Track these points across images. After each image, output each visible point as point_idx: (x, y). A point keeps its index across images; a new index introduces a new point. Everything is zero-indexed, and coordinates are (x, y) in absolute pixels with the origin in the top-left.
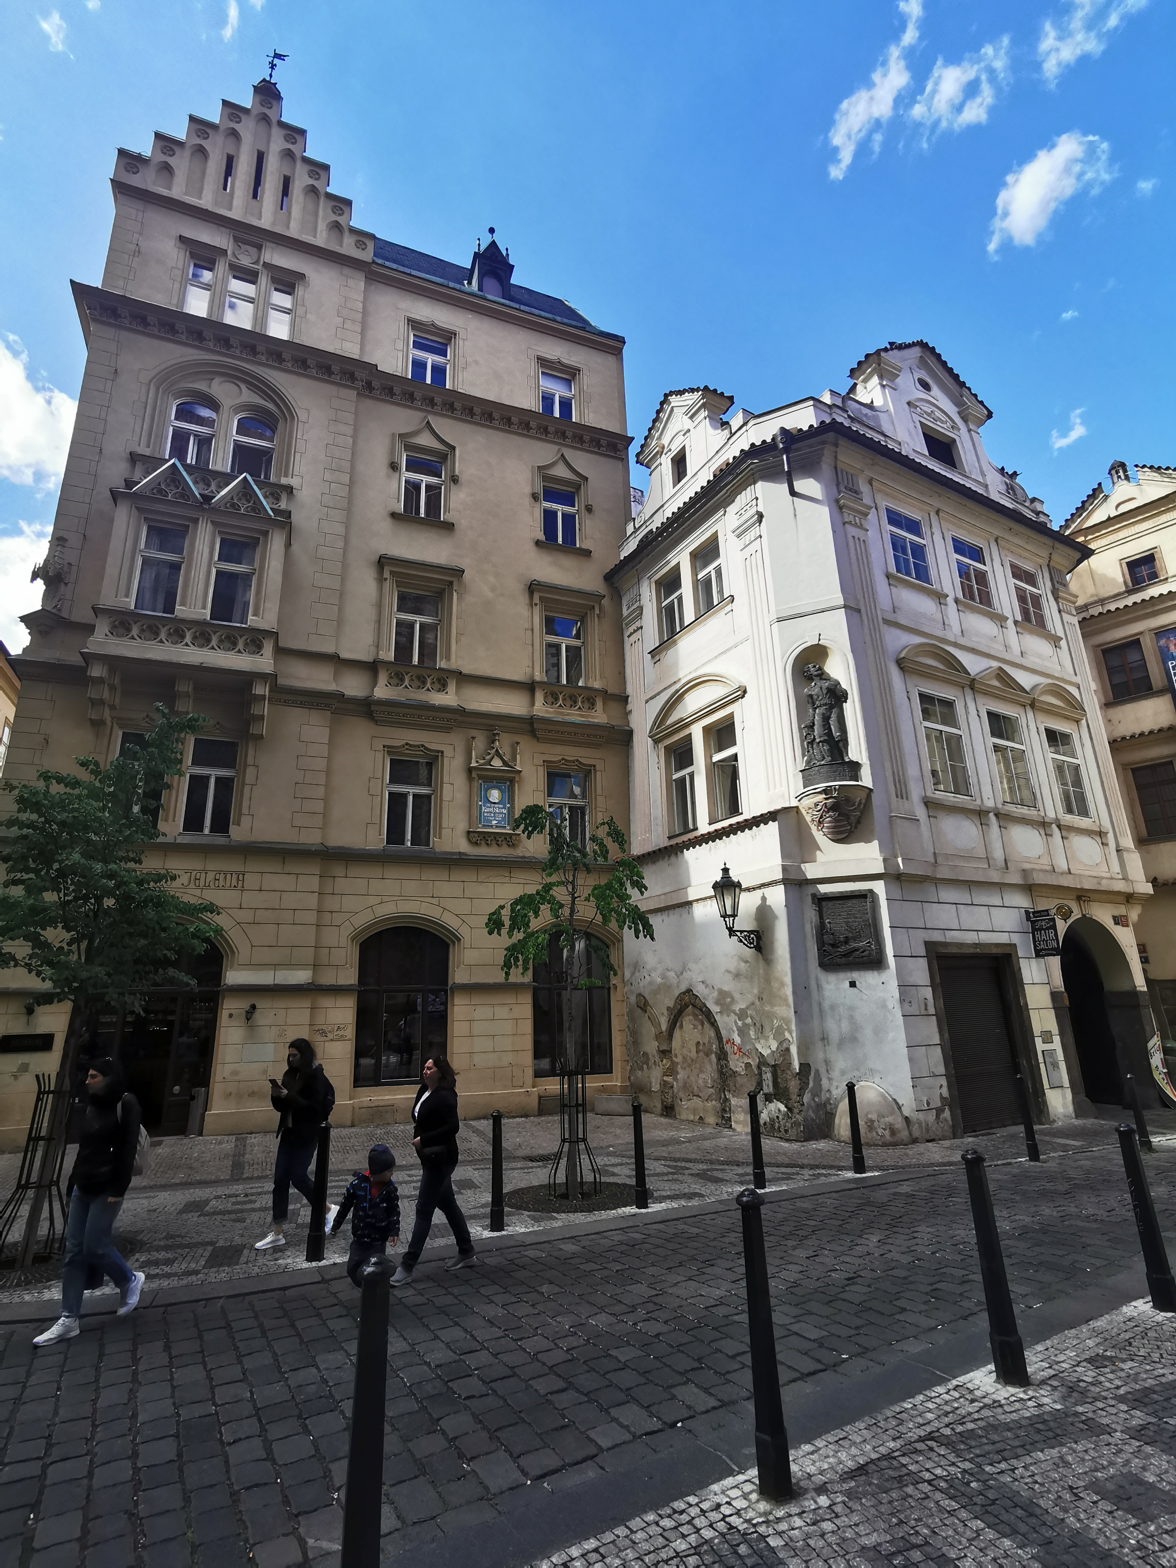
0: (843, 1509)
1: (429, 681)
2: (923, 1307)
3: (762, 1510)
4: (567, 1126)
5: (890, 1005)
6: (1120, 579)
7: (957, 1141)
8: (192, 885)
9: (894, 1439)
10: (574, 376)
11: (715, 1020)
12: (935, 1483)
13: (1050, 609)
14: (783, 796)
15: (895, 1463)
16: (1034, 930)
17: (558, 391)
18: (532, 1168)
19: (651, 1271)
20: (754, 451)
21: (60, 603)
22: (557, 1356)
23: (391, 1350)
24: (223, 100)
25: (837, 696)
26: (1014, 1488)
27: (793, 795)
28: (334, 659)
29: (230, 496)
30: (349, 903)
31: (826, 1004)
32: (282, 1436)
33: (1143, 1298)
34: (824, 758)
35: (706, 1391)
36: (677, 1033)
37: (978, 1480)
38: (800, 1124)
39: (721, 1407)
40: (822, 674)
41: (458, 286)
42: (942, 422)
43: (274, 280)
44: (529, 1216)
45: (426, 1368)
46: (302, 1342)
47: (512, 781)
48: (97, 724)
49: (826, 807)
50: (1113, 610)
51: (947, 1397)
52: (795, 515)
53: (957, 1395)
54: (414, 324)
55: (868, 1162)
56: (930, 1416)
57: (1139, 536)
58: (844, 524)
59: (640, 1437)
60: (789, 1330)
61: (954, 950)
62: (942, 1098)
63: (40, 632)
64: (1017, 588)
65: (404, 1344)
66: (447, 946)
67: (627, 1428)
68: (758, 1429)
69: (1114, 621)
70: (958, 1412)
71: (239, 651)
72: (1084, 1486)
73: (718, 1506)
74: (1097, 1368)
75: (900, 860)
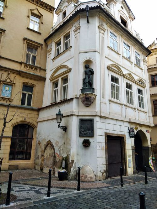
5: (95, 147)
7: (106, 180)
11: (54, 148)
13: (142, 63)
16: (130, 132)
20: (80, 10)
27: (78, 95)
36: (46, 151)
42: (125, 17)
47: (12, 85)
49: (85, 98)
50: (154, 67)
52: (88, 28)
58: (99, 32)
62: (104, 170)
64: (136, 57)
69: (153, 70)
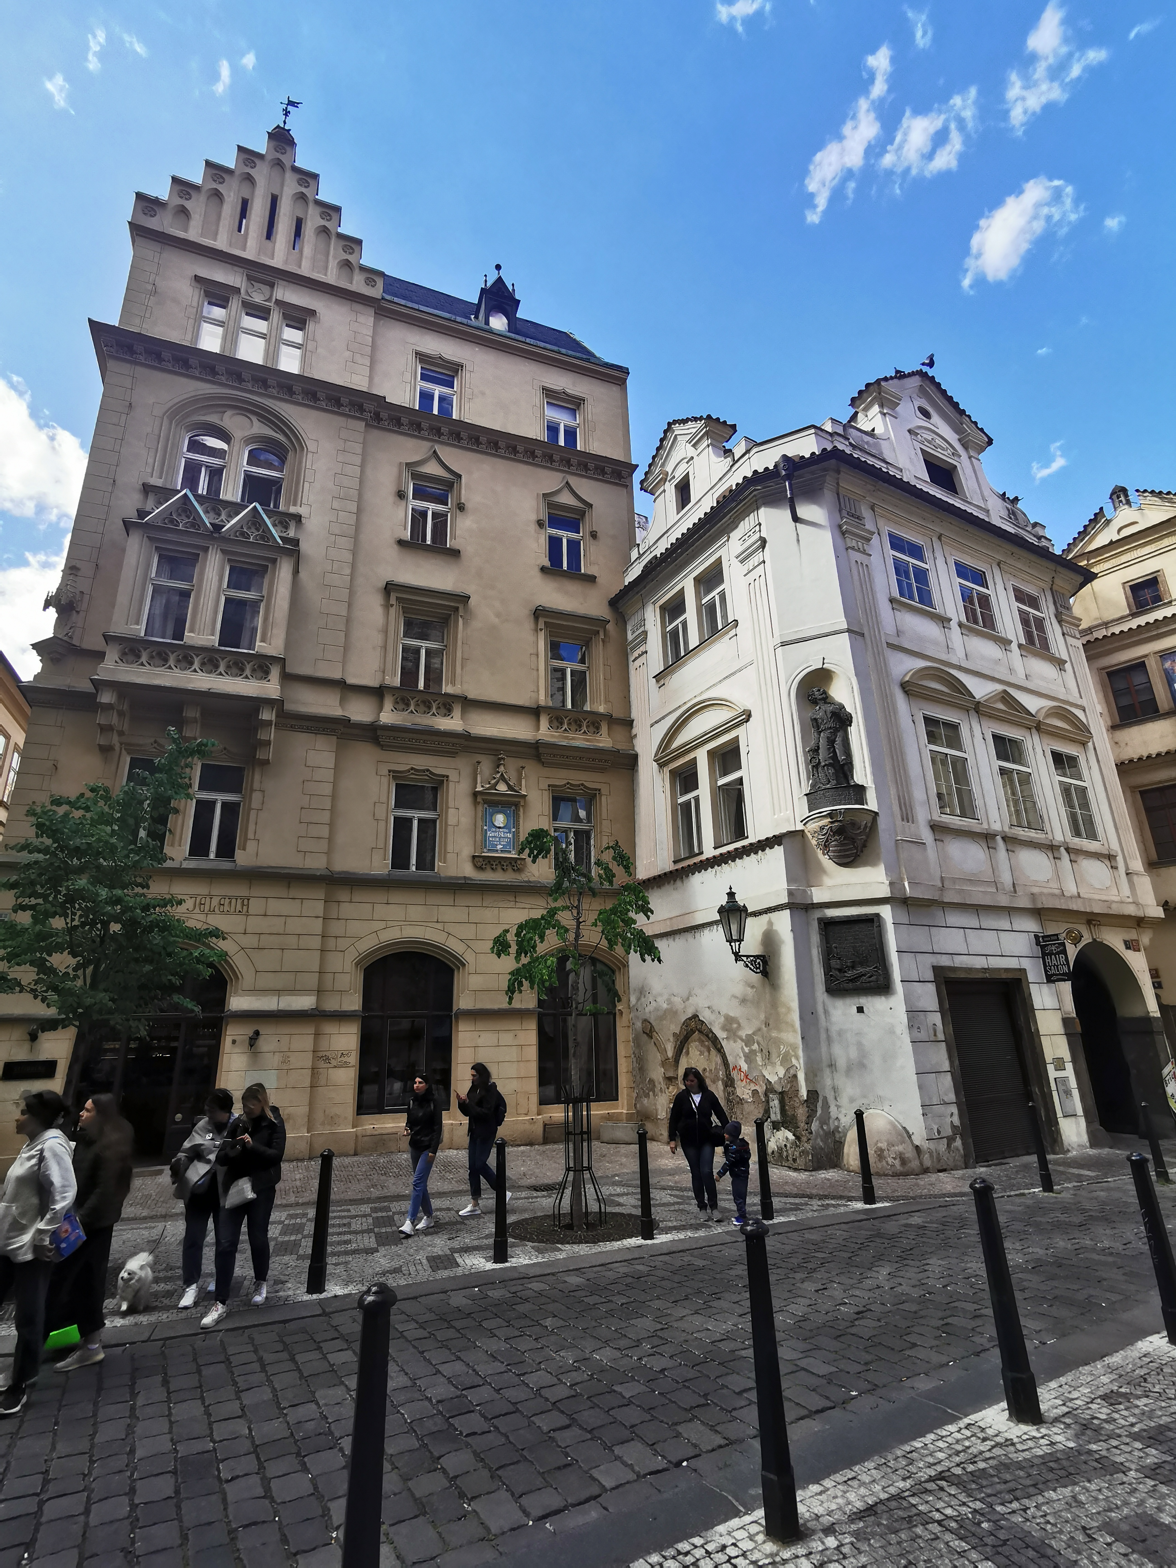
0: (851, 1549)
1: (434, 706)
2: (935, 1343)
3: (768, 1552)
4: (571, 1154)
5: (898, 1031)
6: (1124, 603)
7: (970, 1171)
8: (197, 910)
9: (904, 1479)
10: (579, 406)
11: (722, 1047)
12: (945, 1523)
13: (1054, 631)
14: (788, 820)
15: (905, 1503)
16: (1044, 955)
17: (563, 419)
18: (536, 1197)
19: (656, 1304)
20: (757, 478)
21: (72, 630)
22: (561, 1392)
23: (391, 1385)
24: (238, 146)
25: (842, 719)
26: (1025, 1528)
27: (798, 820)
28: (342, 686)
29: (239, 526)
30: (355, 928)
31: (834, 1029)
32: (281, 1474)
33: (1159, 1333)
34: (829, 782)
35: (713, 1428)
36: (683, 1059)
37: (989, 1521)
38: (808, 1153)
39: (727, 1445)
40: (827, 697)
41: (465, 321)
42: (943, 449)
43: (286, 316)
44: (533, 1248)
45: (426, 1403)
46: (302, 1376)
47: (517, 805)
48: (105, 750)
49: (831, 831)
50: (1117, 633)
51: (959, 1436)
52: (798, 540)
53: (968, 1433)
54: (422, 357)
55: (878, 1193)
56: (941, 1455)
57: (1141, 560)
58: (847, 549)
59: (645, 1476)
60: (796, 1365)
61: (963, 975)
62: (953, 1126)
63: (52, 660)
64: (1020, 611)
65: (406, 1378)
66: (452, 972)
67: (631, 1467)
68: (764, 1468)
69: (1117, 644)
70: (970, 1451)
71: (247, 677)
72: (1097, 1527)
73: (724, 1548)
74: (1112, 1405)
75: (906, 884)
